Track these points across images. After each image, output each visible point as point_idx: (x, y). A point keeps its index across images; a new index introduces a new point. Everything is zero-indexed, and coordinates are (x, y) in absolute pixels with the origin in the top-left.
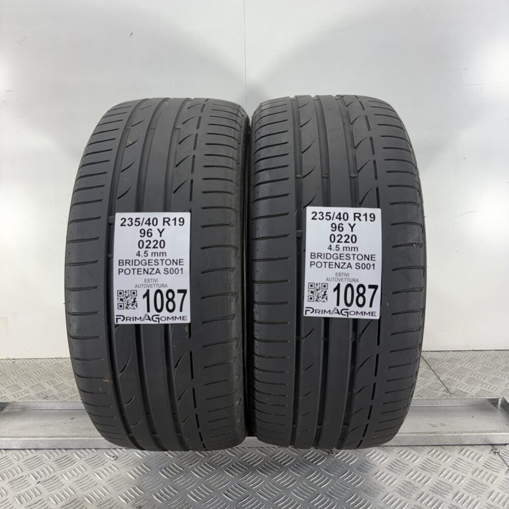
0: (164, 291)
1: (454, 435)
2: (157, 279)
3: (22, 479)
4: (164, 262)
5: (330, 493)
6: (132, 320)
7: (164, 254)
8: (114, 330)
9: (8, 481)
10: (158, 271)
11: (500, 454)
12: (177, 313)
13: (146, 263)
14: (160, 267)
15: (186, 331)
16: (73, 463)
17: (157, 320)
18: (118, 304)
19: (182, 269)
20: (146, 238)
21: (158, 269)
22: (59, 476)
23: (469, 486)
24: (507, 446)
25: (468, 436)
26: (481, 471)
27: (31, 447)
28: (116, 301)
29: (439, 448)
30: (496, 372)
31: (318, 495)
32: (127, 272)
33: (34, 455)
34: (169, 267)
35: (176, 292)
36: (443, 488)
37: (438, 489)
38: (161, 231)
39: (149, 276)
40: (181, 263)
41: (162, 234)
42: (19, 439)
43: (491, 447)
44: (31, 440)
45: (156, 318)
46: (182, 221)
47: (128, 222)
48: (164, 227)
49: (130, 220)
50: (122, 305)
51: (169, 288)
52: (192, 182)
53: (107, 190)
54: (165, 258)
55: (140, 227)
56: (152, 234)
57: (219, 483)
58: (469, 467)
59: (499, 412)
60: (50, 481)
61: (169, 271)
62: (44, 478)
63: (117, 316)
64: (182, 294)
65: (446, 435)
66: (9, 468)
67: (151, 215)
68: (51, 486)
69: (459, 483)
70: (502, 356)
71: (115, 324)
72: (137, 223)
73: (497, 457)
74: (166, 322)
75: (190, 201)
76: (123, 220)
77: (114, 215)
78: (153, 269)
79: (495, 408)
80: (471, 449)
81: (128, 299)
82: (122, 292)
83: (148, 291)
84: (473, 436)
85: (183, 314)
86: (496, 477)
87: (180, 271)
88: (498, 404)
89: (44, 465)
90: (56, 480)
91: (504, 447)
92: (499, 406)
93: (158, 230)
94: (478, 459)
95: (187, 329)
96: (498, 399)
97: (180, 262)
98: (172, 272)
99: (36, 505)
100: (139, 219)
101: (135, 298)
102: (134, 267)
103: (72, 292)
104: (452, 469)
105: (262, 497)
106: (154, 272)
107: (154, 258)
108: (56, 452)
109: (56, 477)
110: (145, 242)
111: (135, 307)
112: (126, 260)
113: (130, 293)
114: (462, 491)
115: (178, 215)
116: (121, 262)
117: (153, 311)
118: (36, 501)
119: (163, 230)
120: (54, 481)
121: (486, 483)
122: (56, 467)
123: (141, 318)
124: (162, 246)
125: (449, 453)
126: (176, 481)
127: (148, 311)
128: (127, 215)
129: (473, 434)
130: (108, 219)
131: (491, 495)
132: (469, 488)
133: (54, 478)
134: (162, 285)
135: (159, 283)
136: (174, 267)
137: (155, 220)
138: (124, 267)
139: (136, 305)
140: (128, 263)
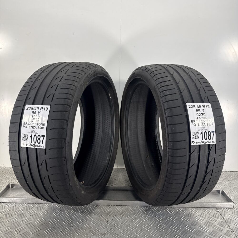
0: (37, 135)
1: (201, 203)
2: (35, 131)
3: (23, 214)
4: (38, 124)
5: (149, 224)
7: (39, 121)
9: (17, 215)
10: (36, 128)
11: (219, 212)
12: (41, 144)
13: (32, 124)
16: (44, 209)
17: (34, 146)
18: (22, 139)
19: (44, 127)
21: (36, 127)
22: (38, 213)
23: (206, 223)
24: (223, 209)
25: (206, 204)
26: (211, 218)
27: (26, 202)
29: (194, 208)
30: (221, 180)
31: (144, 224)
32: (26, 127)
33: (27, 205)
34: (40, 126)
35: (41, 136)
36: (195, 224)
37: (193, 224)
39: (33, 129)
42: (21, 199)
43: (216, 209)
44: (26, 199)
46: (47, 109)
47: (29, 108)
51: (39, 134)
55: (32, 111)
57: (104, 218)
58: (206, 216)
59: (220, 195)
60: (35, 215)
62: (32, 215)
64: (43, 137)
65: (197, 203)
66: (17, 210)
68: (35, 217)
69: (202, 222)
70: (224, 173)
71: (21, 147)
72: (32, 109)
73: (218, 213)
74: (37, 148)
75: (52, 101)
77: (25, 105)
79: (218, 194)
80: (208, 209)
84: (209, 204)
85: (43, 145)
86: (217, 220)
87: (43, 128)
88: (220, 192)
89: (32, 209)
90: (37, 215)
91: (221, 209)
92: (220, 193)
93: (38, 112)
94: (210, 213)
95: (44, 151)
96: (220, 190)
97: (43, 125)
98: (40, 128)
99: (30, 224)
100: (33, 107)
102: (28, 125)
104: (199, 217)
105: (122, 224)
106: (34, 128)
108: (36, 205)
109: (37, 214)
113: (26, 135)
114: (203, 225)
115: (46, 106)
116: (24, 123)
118: (29, 223)
119: (40, 112)
120: (36, 216)
121: (212, 222)
122: (37, 210)
125: (198, 211)
126: (86, 217)
128: (29, 106)
129: (209, 203)
130: (23, 107)
131: (214, 227)
132: (206, 224)
133: (36, 214)
134: (37, 133)
135: (36, 132)
136: (41, 126)
137: (38, 108)
138: (25, 125)
139: (28, 140)
140: (27, 124)
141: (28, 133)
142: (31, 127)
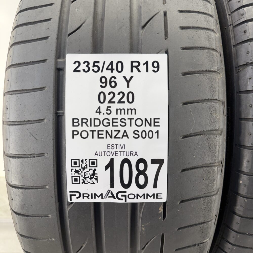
0: (134, 161)
2: (124, 145)
4: (133, 121)
6: (90, 197)
7: (133, 111)
8: (67, 209)
10: (125, 134)
12: (149, 189)
13: (109, 123)
14: (127, 128)
15: (160, 212)
17: (124, 198)
18: (72, 177)
19: (158, 132)
20: (108, 89)
21: (125, 131)
28: (69, 173)
32: (84, 134)
34: (140, 129)
35: (149, 162)
38: (128, 79)
39: (114, 141)
40: (156, 124)
41: (130, 83)
45: (122, 196)
46: (157, 66)
47: (83, 67)
48: (132, 74)
49: (86, 64)
50: (78, 178)
51: (139, 157)
52: (165, 14)
53: (54, 25)
54: (135, 117)
55: (100, 74)
56: (116, 84)
61: (140, 134)
63: (70, 192)
64: (157, 166)
67: (115, 58)
71: (68, 202)
72: (96, 69)
74: (135, 201)
75: (166, 39)
76: (77, 64)
77: (64, 57)
78: (119, 131)
81: (86, 170)
82: (78, 161)
83: (112, 160)
87: (155, 135)
93: (125, 77)
95: (161, 210)
97: (155, 122)
98: (144, 136)
100: (98, 62)
101: (95, 170)
102: (93, 128)
103: (11, 159)
106: (120, 135)
107: (119, 117)
110: (107, 94)
111: (95, 181)
112: (82, 119)
113: (88, 163)
115: (151, 58)
116: (75, 122)
117: (118, 187)
119: (132, 77)
123: (102, 194)
124: (130, 100)
127: (112, 186)
128: (82, 57)
130: (56, 63)
134: (131, 153)
135: (127, 149)
136: (148, 128)
137: (120, 65)
138: (80, 129)
139: (96, 179)
140: (89, 123)
141: (96, 154)
142: (104, 133)
